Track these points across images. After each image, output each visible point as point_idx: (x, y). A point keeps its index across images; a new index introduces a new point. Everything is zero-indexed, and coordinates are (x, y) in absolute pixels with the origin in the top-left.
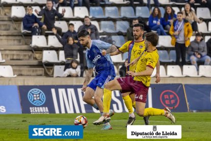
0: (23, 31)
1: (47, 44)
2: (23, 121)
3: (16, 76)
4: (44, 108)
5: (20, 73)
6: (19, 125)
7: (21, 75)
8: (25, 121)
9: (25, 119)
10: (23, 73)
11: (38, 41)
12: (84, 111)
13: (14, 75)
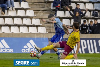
0: (52, 8)
1: (65, 16)
2: (51, 58)
3: (47, 33)
4: (62, 50)
5: (50, 31)
6: (49, 60)
7: (51, 32)
8: (52, 57)
9: (52, 56)
10: (51, 31)
11: (60, 14)
12: (84, 52)
13: (47, 32)
